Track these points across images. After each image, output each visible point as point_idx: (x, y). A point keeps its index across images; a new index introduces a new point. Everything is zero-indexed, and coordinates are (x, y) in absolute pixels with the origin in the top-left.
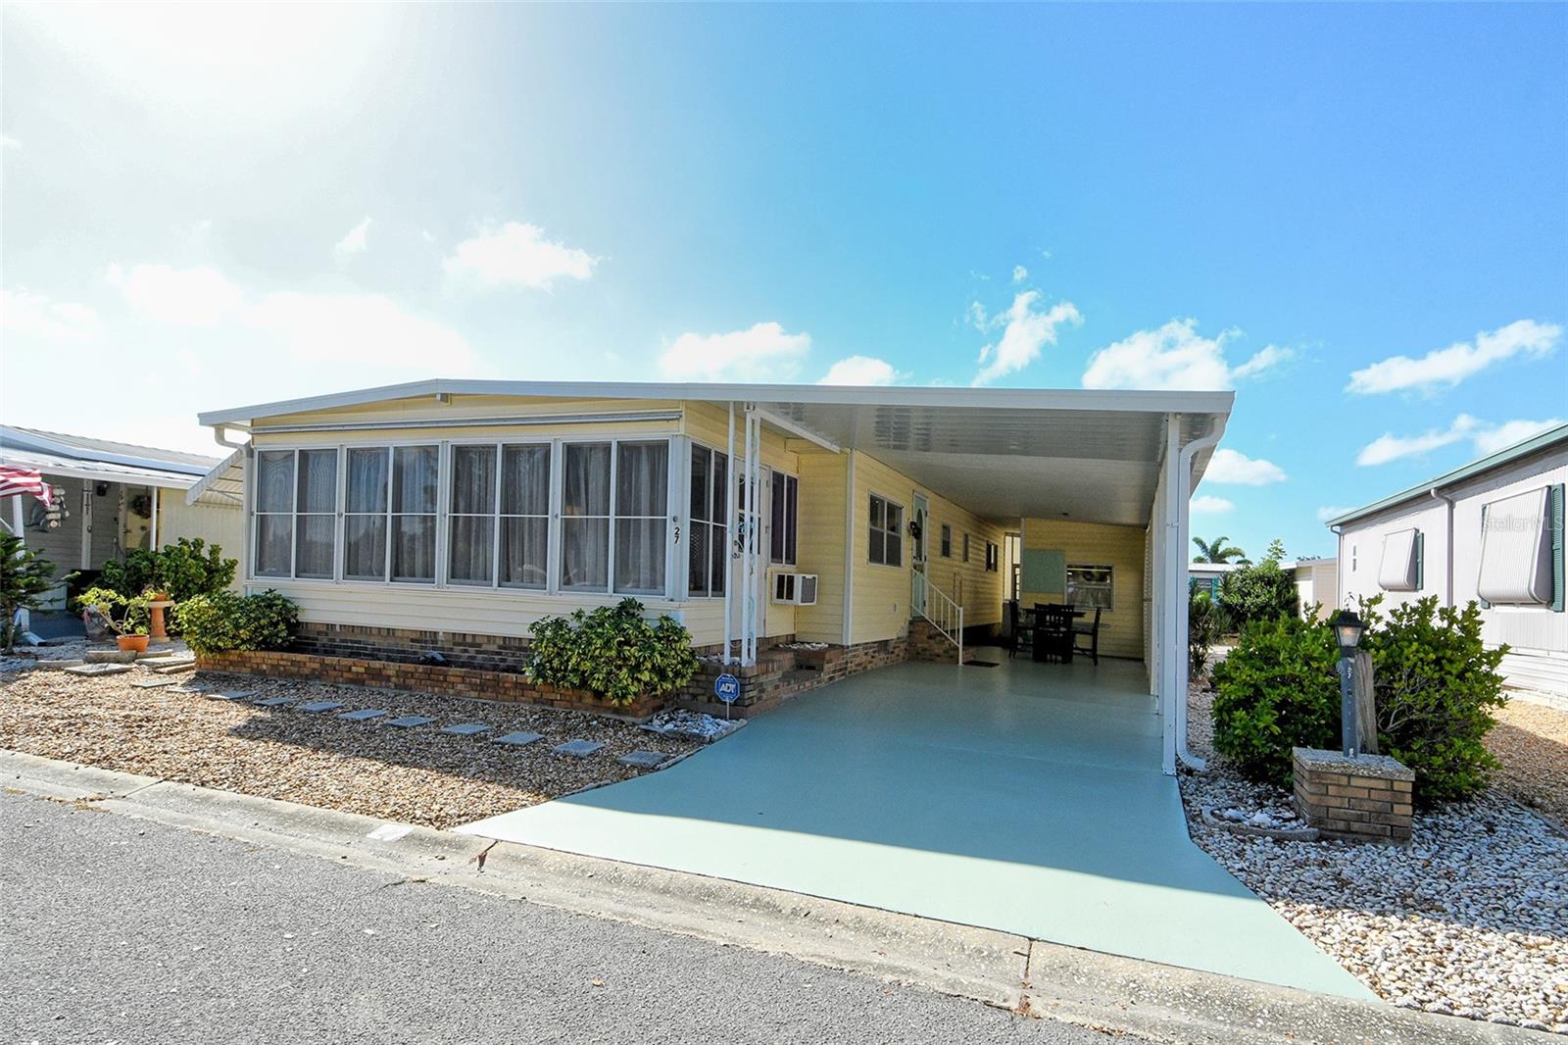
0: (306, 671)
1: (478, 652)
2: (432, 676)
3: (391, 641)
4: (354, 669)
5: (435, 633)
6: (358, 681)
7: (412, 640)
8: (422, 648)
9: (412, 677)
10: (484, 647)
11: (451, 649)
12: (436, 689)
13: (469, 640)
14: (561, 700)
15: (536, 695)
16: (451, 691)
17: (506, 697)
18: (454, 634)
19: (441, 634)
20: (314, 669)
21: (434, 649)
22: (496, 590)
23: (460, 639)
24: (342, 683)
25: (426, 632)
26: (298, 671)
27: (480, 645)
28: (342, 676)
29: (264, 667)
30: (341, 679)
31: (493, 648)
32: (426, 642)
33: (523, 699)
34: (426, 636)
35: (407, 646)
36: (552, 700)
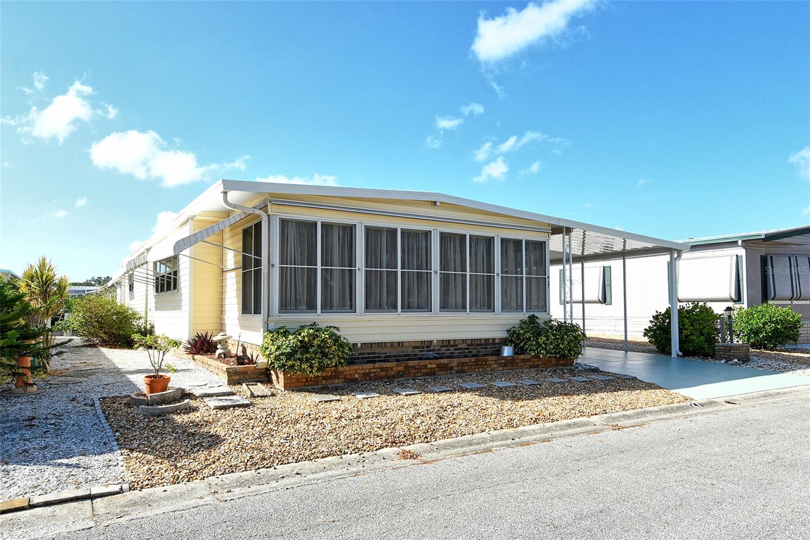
0: (392, 373)
1: (455, 349)
2: (479, 363)
3: (399, 349)
4: (429, 366)
5: (431, 341)
6: (432, 373)
7: (414, 348)
8: (421, 351)
9: (467, 365)
10: (459, 346)
11: (439, 350)
12: (480, 370)
13: (452, 343)
14: (542, 364)
15: (531, 363)
16: (489, 369)
17: (517, 367)
18: (443, 341)
19: (435, 341)
20: (399, 371)
21: (428, 351)
22: (468, 314)
23: (446, 344)
24: (420, 376)
25: (425, 341)
26: (386, 374)
27: (457, 346)
28: (420, 372)
29: (357, 376)
30: (419, 374)
31: (464, 346)
32: (423, 348)
33: (525, 366)
34: (425, 344)
35: (410, 351)
36: (538, 365)
